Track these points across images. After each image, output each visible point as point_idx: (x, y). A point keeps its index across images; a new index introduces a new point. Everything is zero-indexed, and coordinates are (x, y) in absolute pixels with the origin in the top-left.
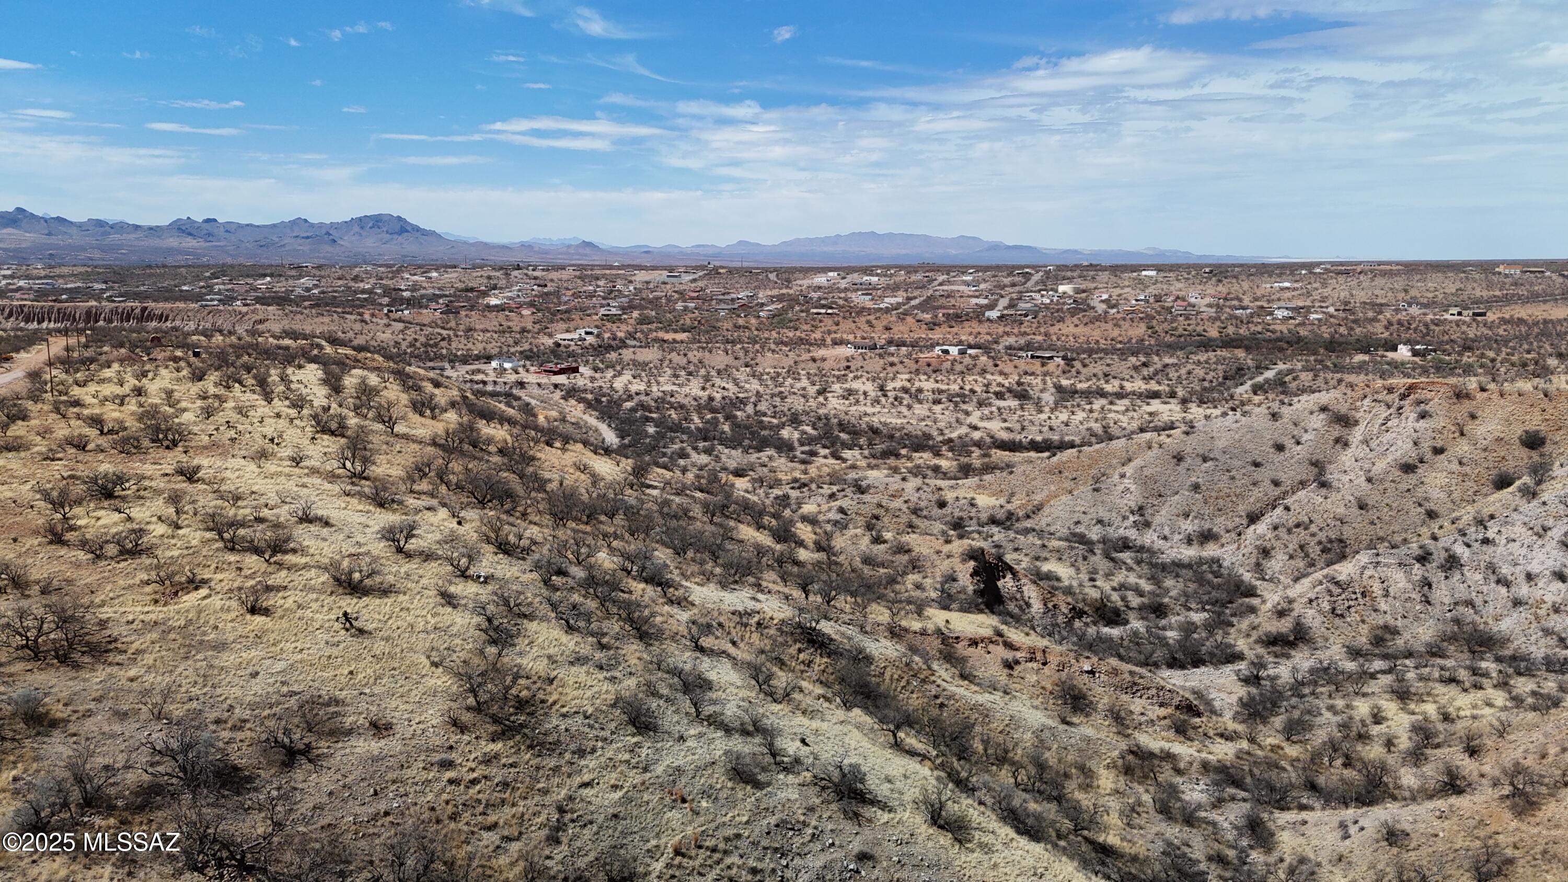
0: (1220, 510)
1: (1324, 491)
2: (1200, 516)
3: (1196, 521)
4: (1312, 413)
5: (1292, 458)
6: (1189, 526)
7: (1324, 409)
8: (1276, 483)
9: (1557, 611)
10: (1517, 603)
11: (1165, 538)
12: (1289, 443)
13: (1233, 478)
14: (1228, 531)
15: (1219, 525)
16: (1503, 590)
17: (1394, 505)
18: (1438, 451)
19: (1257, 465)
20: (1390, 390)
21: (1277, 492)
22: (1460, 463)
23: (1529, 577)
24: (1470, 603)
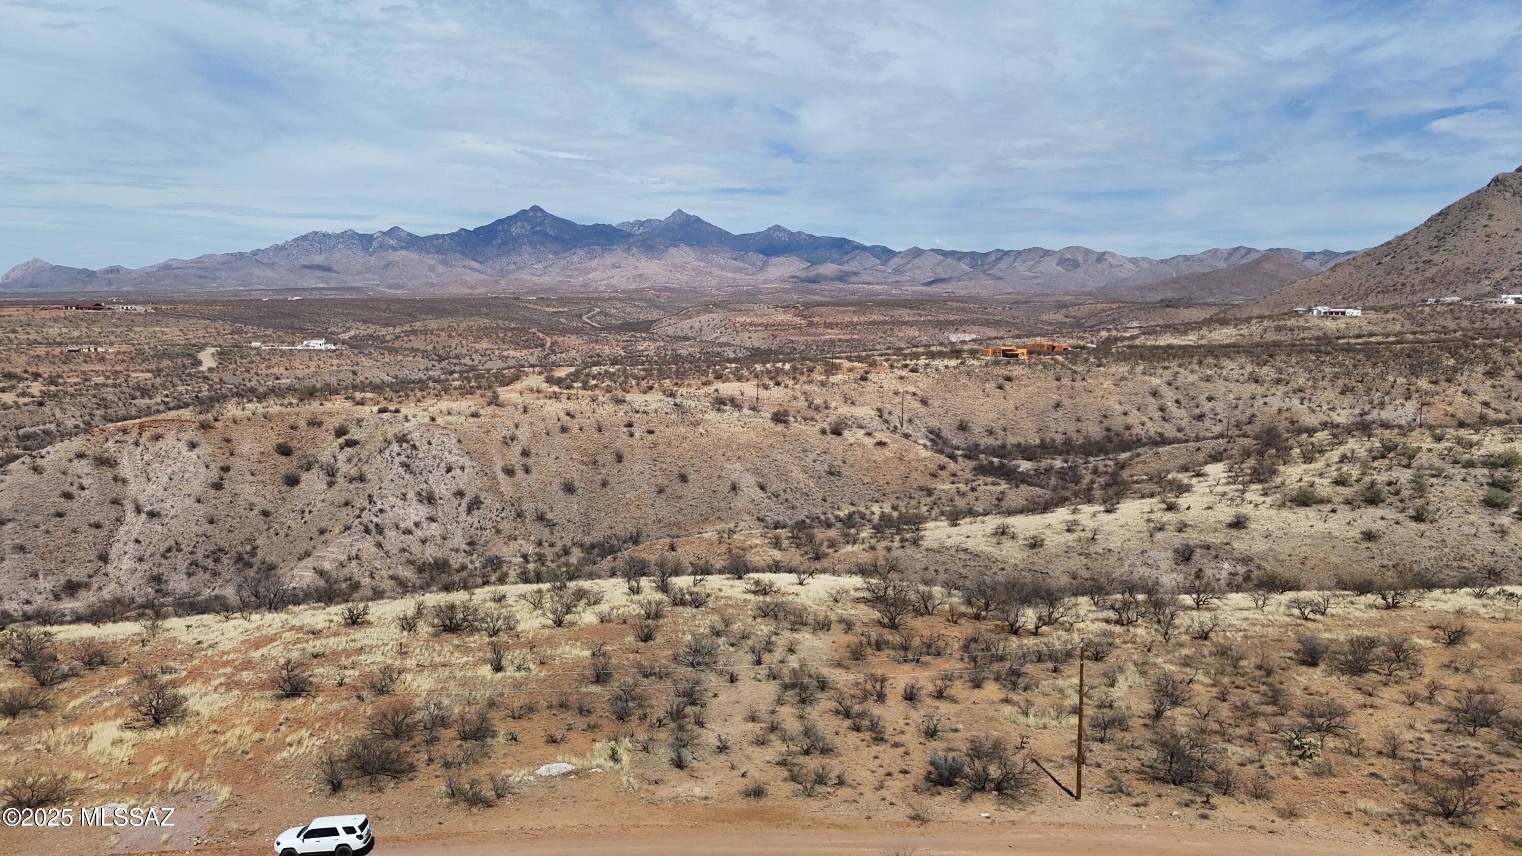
0: (64, 562)
1: (156, 520)
2: (49, 572)
3: (49, 578)
4: (70, 461)
5: (89, 501)
6: (45, 584)
7: (81, 456)
8: (97, 526)
9: (444, 539)
10: (424, 542)
11: (28, 602)
12: (74, 490)
13: (48, 532)
14: (90, 577)
15: (75, 573)
16: (411, 537)
17: (232, 514)
18: (226, 469)
19: (60, 515)
20: (125, 431)
21: (104, 533)
22: (252, 474)
23: (417, 525)
24: (404, 550)
